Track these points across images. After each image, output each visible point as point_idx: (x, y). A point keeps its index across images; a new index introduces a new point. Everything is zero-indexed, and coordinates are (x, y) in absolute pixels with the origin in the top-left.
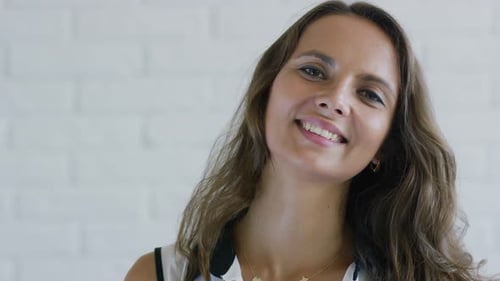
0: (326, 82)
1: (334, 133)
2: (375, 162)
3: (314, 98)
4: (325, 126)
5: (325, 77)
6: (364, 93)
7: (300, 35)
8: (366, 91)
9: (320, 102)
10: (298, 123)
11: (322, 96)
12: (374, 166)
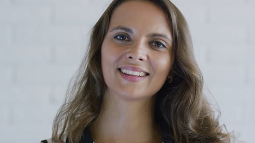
0: (131, 42)
1: (140, 72)
2: (170, 77)
3: (125, 54)
4: (134, 69)
5: (130, 40)
6: (154, 44)
7: (110, 18)
8: (155, 43)
9: (128, 56)
10: (120, 70)
11: (129, 52)
12: (170, 79)
